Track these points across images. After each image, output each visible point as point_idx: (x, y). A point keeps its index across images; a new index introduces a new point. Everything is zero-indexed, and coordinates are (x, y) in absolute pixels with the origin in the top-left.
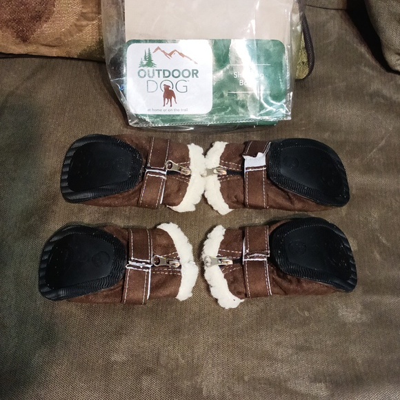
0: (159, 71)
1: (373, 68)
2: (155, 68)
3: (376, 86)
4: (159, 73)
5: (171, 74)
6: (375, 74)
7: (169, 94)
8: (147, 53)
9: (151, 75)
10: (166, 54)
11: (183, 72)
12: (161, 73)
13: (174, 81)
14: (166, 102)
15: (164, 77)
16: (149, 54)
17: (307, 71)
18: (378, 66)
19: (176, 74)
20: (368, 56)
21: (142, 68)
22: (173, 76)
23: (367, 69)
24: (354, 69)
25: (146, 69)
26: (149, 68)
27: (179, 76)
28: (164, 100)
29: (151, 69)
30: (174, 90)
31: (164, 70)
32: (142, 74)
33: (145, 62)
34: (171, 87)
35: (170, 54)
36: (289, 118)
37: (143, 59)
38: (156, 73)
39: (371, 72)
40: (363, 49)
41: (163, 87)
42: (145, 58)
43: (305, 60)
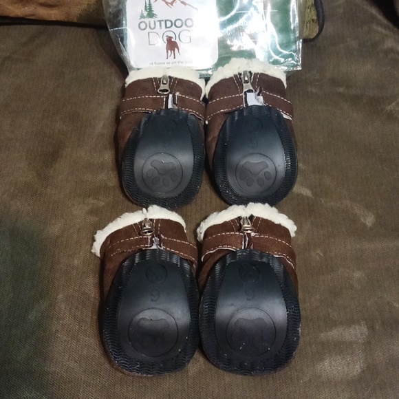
0: (160, 21)
1: (386, 27)
2: (157, 19)
3: (389, 44)
4: (160, 23)
5: (173, 24)
6: (387, 32)
7: (172, 45)
8: (148, 3)
9: (152, 26)
10: (167, 3)
11: (186, 21)
12: (163, 23)
13: (177, 31)
14: (169, 54)
15: (166, 27)
16: (150, 5)
17: (317, 29)
18: (391, 25)
19: (178, 23)
20: (380, 17)
21: (142, 20)
22: (175, 25)
23: (380, 29)
24: (366, 28)
25: (147, 20)
26: (150, 19)
27: (182, 25)
28: (167, 52)
29: (152, 20)
30: (177, 41)
31: (166, 21)
32: (143, 26)
33: (145, 13)
34: (174, 38)
35: (172, 4)
36: (299, 68)
37: (144, 10)
38: (158, 23)
39: (384, 31)
40: (374, 11)
41: (165, 39)
42: (146, 9)
43: (315, 18)
